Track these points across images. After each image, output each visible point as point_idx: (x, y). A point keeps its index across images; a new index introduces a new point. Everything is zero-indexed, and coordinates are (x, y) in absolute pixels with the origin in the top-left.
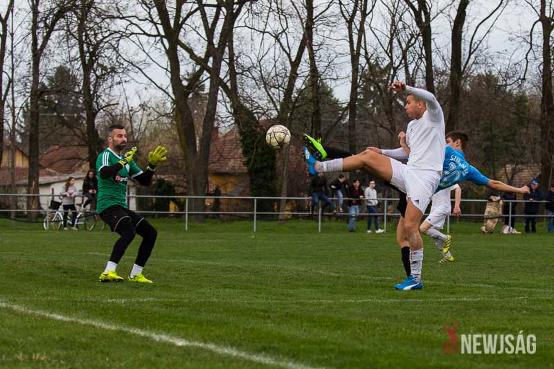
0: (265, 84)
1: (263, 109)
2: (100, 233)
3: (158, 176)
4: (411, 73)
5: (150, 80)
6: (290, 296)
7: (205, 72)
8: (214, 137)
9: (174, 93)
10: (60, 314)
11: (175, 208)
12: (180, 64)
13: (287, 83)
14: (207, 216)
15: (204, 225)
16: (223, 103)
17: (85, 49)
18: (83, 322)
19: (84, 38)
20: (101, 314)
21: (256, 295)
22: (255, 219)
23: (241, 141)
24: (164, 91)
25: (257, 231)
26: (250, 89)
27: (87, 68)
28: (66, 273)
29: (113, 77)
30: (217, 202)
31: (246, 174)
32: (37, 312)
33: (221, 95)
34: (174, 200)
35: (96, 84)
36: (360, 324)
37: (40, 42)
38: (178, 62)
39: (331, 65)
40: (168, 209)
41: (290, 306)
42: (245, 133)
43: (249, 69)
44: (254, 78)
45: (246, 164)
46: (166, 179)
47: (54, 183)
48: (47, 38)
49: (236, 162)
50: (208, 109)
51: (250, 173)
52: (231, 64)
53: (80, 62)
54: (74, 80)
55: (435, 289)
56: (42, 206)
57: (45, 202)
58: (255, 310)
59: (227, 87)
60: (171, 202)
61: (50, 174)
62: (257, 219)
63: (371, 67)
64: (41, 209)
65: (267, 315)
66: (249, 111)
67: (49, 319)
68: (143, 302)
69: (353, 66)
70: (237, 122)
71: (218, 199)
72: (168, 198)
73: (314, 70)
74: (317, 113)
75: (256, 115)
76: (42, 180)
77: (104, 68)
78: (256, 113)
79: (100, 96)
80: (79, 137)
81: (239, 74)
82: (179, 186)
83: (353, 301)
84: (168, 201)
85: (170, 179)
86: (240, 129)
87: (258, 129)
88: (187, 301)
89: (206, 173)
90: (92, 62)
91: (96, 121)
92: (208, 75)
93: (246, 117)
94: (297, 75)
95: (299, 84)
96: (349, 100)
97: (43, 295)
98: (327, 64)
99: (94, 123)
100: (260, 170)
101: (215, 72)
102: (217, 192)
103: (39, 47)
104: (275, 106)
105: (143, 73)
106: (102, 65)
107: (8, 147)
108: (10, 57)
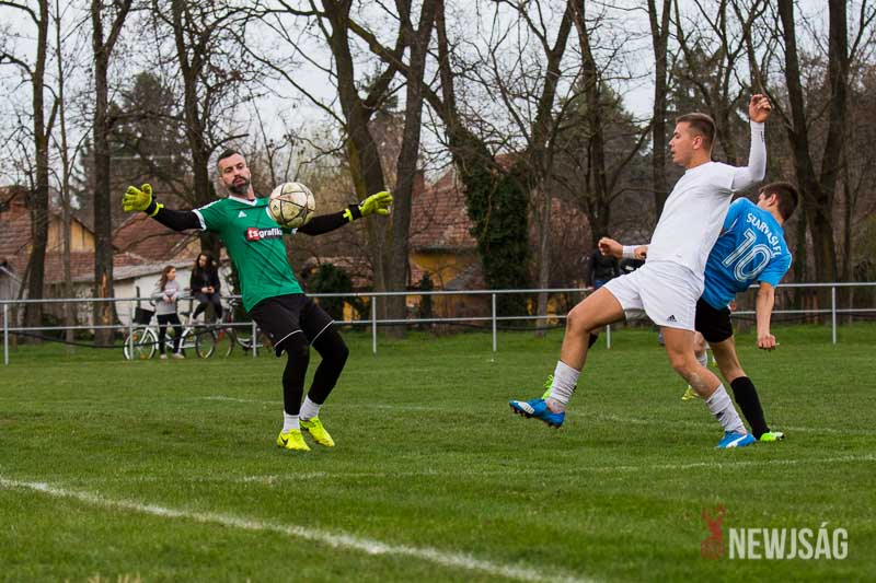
0: (504, 91)
1: (501, 135)
2: (225, 361)
3: (322, 260)
4: (759, 63)
5: (302, 90)
6: (562, 461)
7: (398, 74)
8: (416, 187)
9: (345, 113)
10: (161, 506)
11: (353, 313)
12: (354, 61)
13: (542, 89)
14: (409, 326)
15: (405, 342)
16: (432, 128)
17: (187, 40)
18: (202, 518)
19: (183, 21)
20: (233, 503)
21: (504, 462)
22: (494, 330)
23: (464, 192)
24: (328, 110)
25: (498, 350)
26: (476, 100)
27: (191, 73)
28: (166, 433)
29: (236, 87)
30: (427, 300)
31: (476, 250)
32: (123, 503)
33: (427, 114)
34: (351, 300)
35: (206, 102)
36: (689, 506)
37: (107, 32)
38: (351, 59)
39: (619, 55)
40: (340, 316)
41: (565, 479)
42: (470, 178)
43: (474, 66)
44: (483, 82)
45: (475, 233)
46: (336, 265)
47: (139, 277)
48: (118, 25)
49: (457, 230)
50: (404, 138)
51: (482, 248)
52: (442, 59)
53: (178, 65)
54: (169, 98)
55: (817, 442)
56: (121, 318)
57: (126, 312)
58: (504, 488)
59: (437, 99)
60: (346, 304)
61: (132, 262)
62: (498, 329)
63: (689, 55)
64: (119, 323)
65: (523, 495)
66: (477, 140)
67: (143, 515)
68: (305, 480)
69: (657, 56)
70: (456, 159)
71: (429, 295)
72: (340, 298)
73: (588, 64)
74: (596, 140)
75: (489, 146)
77: (220, 73)
78: (491, 142)
79: (215, 123)
80: (181, 196)
81: (457, 75)
82: (359, 275)
83: (674, 467)
84: (340, 302)
85: (344, 264)
86: (463, 173)
87: (495, 171)
88: (382, 475)
89: (406, 251)
90: (198, 63)
91: (209, 167)
92: (404, 79)
93: (473, 151)
94: (559, 73)
95: (563, 89)
96: (652, 116)
97: (131, 473)
98: (611, 53)
99: (206, 170)
100: (501, 243)
101: (415, 74)
102: (426, 284)
103: (105, 41)
104: (523, 129)
105: (288, 78)
106: (218, 69)
107: (58, 218)
108: (56, 59)
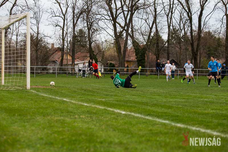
0: (142, 34)
3: (110, 62)
5: (108, 33)
7: (124, 31)
8: (126, 50)
9: (115, 37)
13: (149, 34)
16: (130, 40)
17: (89, 24)
19: (88, 20)
23: (135, 51)
24: (112, 36)
25: (140, 78)
26: (137, 36)
27: (89, 29)
29: (97, 32)
33: (129, 38)
35: (92, 34)
37: (75, 22)
38: (116, 28)
39: (162, 29)
43: (137, 30)
44: (139, 33)
45: (136, 58)
46: (112, 63)
47: (79, 64)
48: (77, 20)
49: (133, 58)
50: (125, 42)
51: (137, 61)
52: (132, 28)
53: (87, 28)
54: (85, 33)
57: (77, 69)
59: (131, 35)
61: (78, 61)
63: (174, 29)
64: (76, 71)
66: (137, 43)
69: (169, 29)
70: (134, 46)
71: (128, 69)
73: (157, 30)
74: (158, 43)
76: (76, 63)
77: (94, 29)
78: (140, 43)
79: (93, 38)
80: (86, 50)
81: (134, 31)
82: (116, 65)
85: (114, 63)
86: (135, 48)
87: (140, 48)
89: (124, 61)
90: (90, 28)
94: (152, 31)
96: (167, 39)
99: (91, 46)
100: (141, 60)
101: (127, 31)
102: (128, 67)
103: (75, 23)
104: (145, 41)
105: (106, 31)
107: (65, 53)
108: (66, 26)
